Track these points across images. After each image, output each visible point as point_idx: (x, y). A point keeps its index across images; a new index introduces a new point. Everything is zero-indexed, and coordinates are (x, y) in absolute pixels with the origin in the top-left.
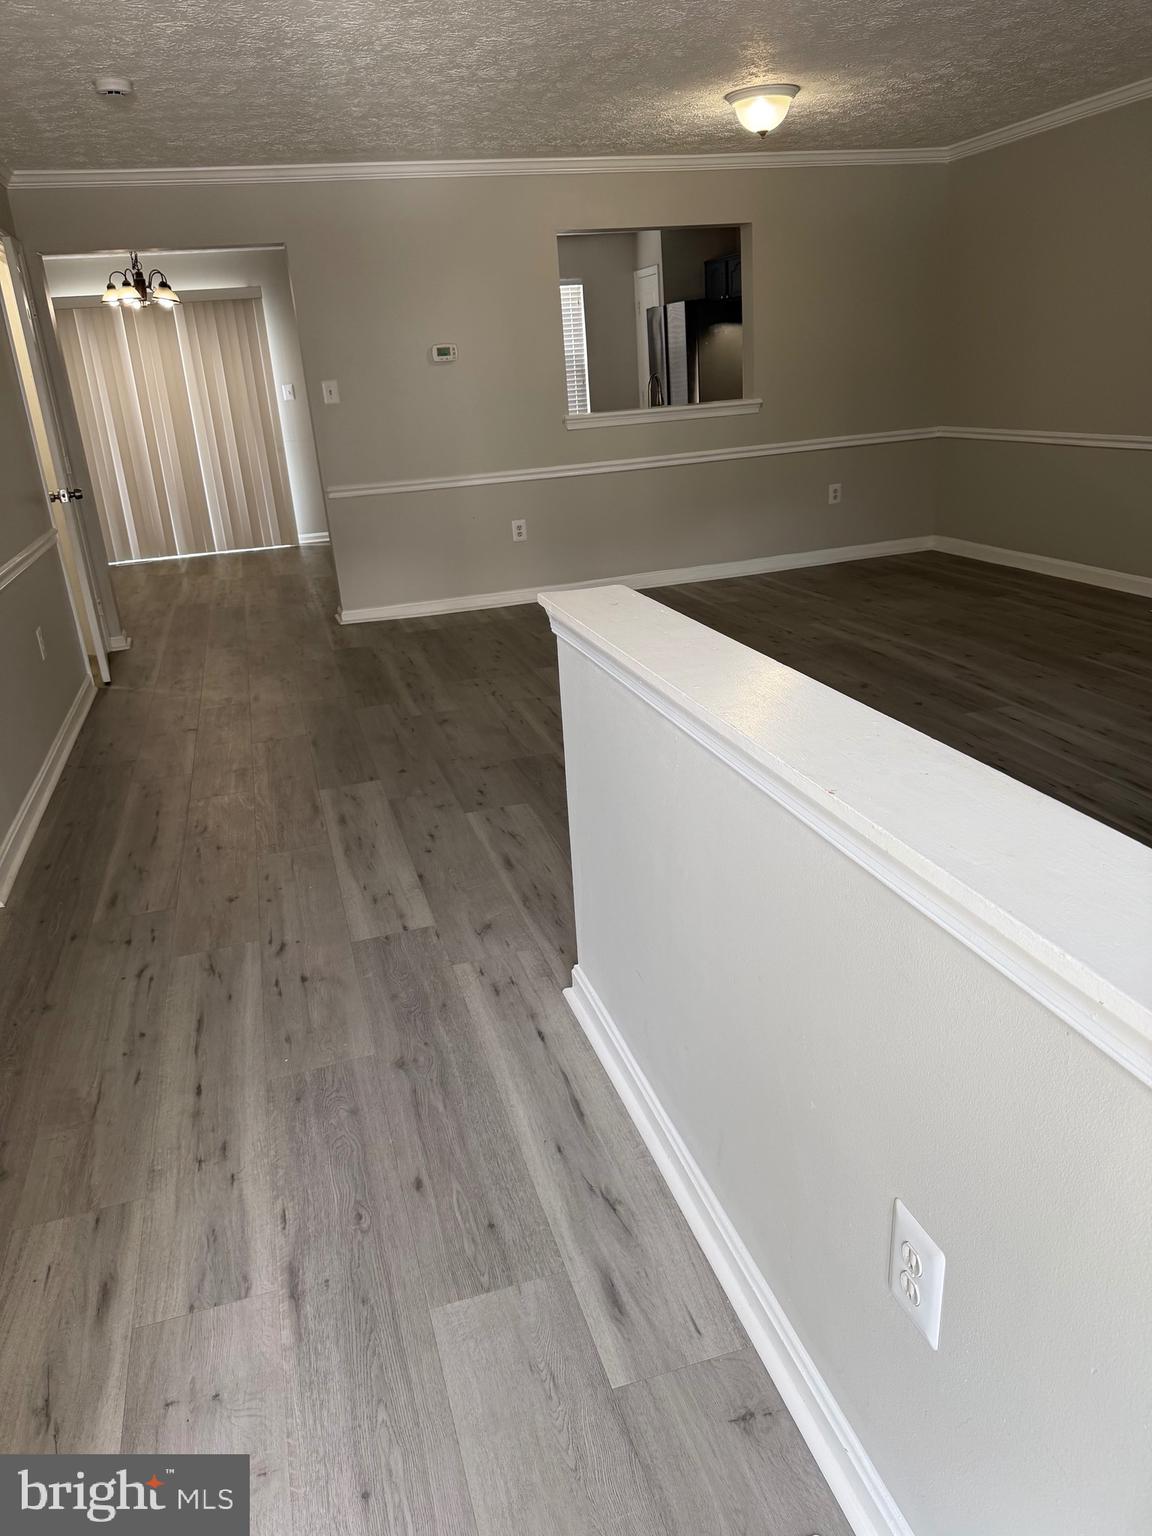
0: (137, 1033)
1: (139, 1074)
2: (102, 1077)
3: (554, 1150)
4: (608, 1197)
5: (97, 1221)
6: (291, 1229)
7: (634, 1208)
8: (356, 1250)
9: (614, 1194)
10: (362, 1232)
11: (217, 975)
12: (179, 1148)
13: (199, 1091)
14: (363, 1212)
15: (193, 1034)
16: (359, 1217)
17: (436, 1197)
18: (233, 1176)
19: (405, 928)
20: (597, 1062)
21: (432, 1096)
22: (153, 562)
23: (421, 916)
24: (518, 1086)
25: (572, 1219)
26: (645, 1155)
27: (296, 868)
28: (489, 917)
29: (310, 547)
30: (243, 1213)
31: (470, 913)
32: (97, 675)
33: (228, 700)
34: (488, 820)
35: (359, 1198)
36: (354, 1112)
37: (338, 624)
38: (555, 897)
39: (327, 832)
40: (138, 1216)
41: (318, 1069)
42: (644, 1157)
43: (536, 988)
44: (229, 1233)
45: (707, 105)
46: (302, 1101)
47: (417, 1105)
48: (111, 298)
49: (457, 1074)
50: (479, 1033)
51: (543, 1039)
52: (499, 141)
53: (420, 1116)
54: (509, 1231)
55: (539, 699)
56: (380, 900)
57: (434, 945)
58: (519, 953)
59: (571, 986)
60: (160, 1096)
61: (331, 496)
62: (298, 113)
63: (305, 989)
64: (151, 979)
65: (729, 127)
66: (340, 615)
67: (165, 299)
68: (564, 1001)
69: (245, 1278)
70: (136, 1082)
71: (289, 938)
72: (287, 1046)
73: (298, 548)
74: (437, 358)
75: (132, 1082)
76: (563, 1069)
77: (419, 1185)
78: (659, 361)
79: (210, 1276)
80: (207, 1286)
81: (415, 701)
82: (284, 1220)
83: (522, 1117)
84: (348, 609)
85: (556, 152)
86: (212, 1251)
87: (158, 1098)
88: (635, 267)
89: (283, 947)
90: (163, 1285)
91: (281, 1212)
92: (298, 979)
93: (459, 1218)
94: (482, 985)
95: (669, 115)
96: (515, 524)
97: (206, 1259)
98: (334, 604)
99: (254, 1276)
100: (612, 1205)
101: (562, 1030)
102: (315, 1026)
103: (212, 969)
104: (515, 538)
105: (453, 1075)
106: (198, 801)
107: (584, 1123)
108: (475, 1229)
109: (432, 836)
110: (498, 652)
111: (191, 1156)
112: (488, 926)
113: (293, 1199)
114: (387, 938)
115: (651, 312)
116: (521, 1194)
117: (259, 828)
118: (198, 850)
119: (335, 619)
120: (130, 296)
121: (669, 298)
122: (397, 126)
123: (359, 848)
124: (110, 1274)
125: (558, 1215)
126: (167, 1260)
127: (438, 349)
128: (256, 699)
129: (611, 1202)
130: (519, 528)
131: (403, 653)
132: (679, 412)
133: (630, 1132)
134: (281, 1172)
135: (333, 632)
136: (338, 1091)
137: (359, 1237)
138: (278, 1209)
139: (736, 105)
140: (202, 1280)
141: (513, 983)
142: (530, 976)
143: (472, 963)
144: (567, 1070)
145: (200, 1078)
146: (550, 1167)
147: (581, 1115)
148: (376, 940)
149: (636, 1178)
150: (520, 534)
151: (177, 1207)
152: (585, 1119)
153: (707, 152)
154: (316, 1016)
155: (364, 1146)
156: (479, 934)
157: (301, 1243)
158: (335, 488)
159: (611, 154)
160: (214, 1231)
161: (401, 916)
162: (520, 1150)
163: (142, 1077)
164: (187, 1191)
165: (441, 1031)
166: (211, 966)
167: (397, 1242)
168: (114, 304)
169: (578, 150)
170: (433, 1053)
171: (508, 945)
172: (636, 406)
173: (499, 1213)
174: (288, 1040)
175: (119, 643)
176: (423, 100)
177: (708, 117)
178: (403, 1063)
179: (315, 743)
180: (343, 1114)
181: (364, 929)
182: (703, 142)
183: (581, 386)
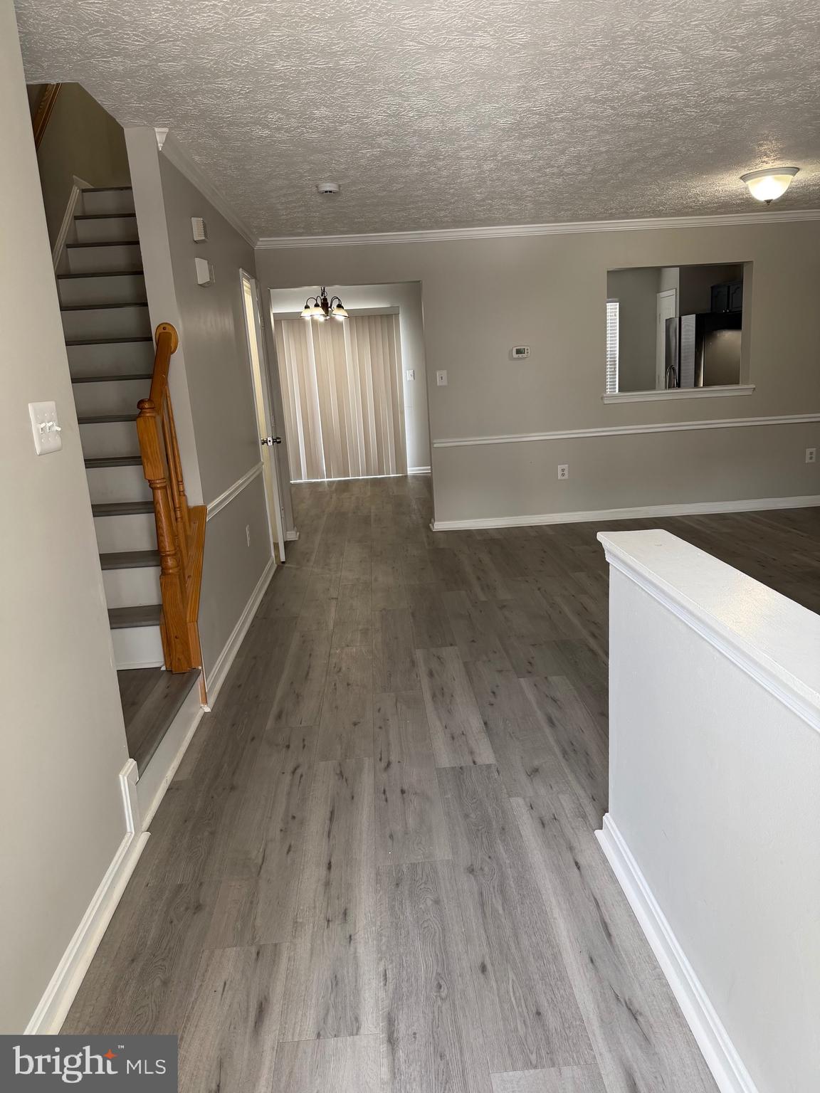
0: (290, 815)
1: (290, 846)
2: (266, 845)
3: (588, 960)
4: (631, 1008)
5: (258, 953)
6: (391, 987)
7: (652, 1020)
8: (436, 1014)
9: (636, 1006)
10: (442, 999)
11: (344, 779)
12: (315, 908)
13: (329, 866)
14: (442, 983)
15: (328, 822)
16: (440, 986)
17: (497, 982)
18: (350, 936)
19: (474, 762)
20: (621, 893)
21: (494, 900)
22: (315, 482)
23: (486, 756)
24: (560, 904)
25: (602, 1020)
26: (661, 977)
27: (399, 705)
28: (536, 763)
29: (415, 477)
30: (357, 967)
31: (522, 758)
32: (277, 556)
33: (358, 579)
34: (535, 685)
35: (440, 970)
36: (437, 902)
37: (431, 530)
38: (587, 754)
39: (420, 682)
40: (285, 955)
41: (411, 864)
42: (660, 979)
43: (574, 827)
44: (346, 981)
45: (728, 183)
46: (400, 887)
47: (483, 905)
48: (306, 314)
49: (513, 885)
50: (530, 855)
51: (579, 868)
52: (572, 212)
53: (485, 915)
54: (552, 1021)
55: (573, 596)
56: (456, 738)
57: (495, 779)
58: (561, 796)
59: (602, 829)
60: (304, 866)
61: (435, 445)
62: (441, 199)
63: (404, 799)
64: (301, 776)
65: (741, 197)
66: (433, 525)
67: (340, 315)
68: (595, 840)
69: (357, 1019)
70: (288, 853)
71: (393, 758)
72: (390, 842)
73: (406, 476)
74: (515, 355)
75: (286, 852)
76: (594, 894)
77: (483, 969)
78: (673, 355)
79: (332, 1012)
80: (330, 1020)
81: (482, 589)
82: (386, 979)
83: (563, 930)
84: (439, 521)
85: (612, 217)
86: (334, 993)
87: (302, 867)
88: (658, 289)
89: (389, 764)
90: (300, 1013)
91: (384, 971)
92: (399, 791)
93: (514, 1002)
94: (532, 818)
95: (697, 190)
96: (560, 467)
97: (330, 998)
98: (429, 515)
99: (363, 1018)
100: (634, 1015)
101: (594, 864)
102: (411, 829)
103: (341, 774)
104: (560, 477)
105: (510, 886)
106: (337, 649)
107: (611, 942)
108: (526, 1014)
109: (494, 693)
110: (543, 558)
111: (322, 915)
112: (536, 770)
113: (391, 963)
114: (461, 768)
115: (669, 321)
116: (562, 991)
117: (375, 673)
118: (335, 685)
119: (429, 527)
120: (318, 313)
121: (683, 311)
122: (504, 204)
123: (441, 694)
124: (265, 997)
125: (591, 1016)
126: (303, 994)
127: (517, 350)
128: (376, 580)
129: (634, 1012)
130: (563, 470)
131: (475, 554)
132: (686, 393)
133: (649, 956)
134: (384, 939)
135: (428, 537)
136: (426, 884)
137: (440, 1003)
138: (381, 969)
139: (749, 183)
140: (327, 1014)
141: (555, 819)
142: (568, 816)
143: (524, 798)
144: (598, 897)
145: (331, 856)
146: (585, 974)
147: (609, 935)
148: (453, 768)
149: (654, 995)
150: (563, 475)
151: (312, 953)
152: (613, 939)
153: (721, 213)
154: (412, 822)
155: (444, 930)
156: (529, 776)
157: (397, 998)
158: (438, 441)
159: (651, 217)
160: (336, 977)
161: (472, 753)
162: (561, 954)
163: (293, 849)
164: (319, 942)
165: (500, 848)
166: (341, 772)
167: (467, 1013)
168: (308, 319)
169: (626, 215)
170: (495, 865)
171: (551, 787)
172: (653, 388)
173: (545, 1005)
174: (391, 836)
175: (292, 536)
176: (524, 188)
177: (726, 191)
178: (473, 870)
179: (413, 615)
180: (429, 903)
181: (445, 759)
182: (720, 207)
183: (612, 371)
